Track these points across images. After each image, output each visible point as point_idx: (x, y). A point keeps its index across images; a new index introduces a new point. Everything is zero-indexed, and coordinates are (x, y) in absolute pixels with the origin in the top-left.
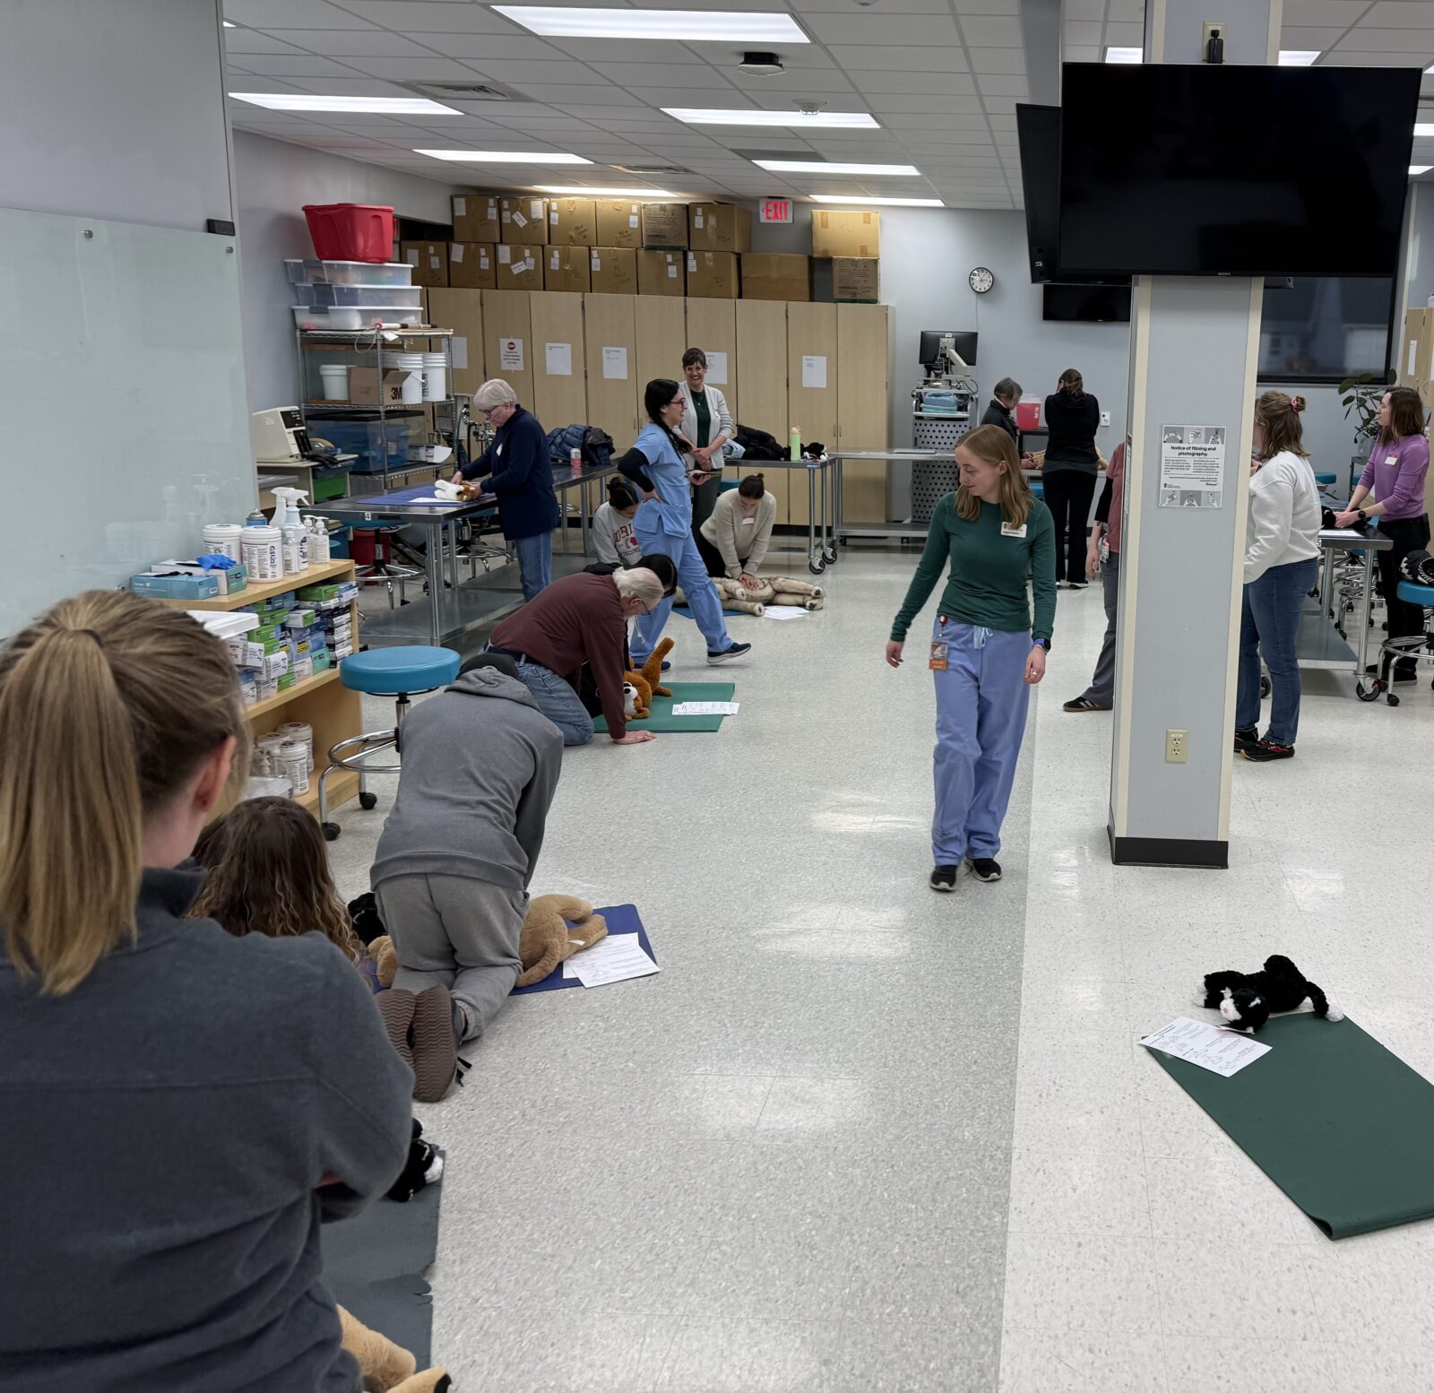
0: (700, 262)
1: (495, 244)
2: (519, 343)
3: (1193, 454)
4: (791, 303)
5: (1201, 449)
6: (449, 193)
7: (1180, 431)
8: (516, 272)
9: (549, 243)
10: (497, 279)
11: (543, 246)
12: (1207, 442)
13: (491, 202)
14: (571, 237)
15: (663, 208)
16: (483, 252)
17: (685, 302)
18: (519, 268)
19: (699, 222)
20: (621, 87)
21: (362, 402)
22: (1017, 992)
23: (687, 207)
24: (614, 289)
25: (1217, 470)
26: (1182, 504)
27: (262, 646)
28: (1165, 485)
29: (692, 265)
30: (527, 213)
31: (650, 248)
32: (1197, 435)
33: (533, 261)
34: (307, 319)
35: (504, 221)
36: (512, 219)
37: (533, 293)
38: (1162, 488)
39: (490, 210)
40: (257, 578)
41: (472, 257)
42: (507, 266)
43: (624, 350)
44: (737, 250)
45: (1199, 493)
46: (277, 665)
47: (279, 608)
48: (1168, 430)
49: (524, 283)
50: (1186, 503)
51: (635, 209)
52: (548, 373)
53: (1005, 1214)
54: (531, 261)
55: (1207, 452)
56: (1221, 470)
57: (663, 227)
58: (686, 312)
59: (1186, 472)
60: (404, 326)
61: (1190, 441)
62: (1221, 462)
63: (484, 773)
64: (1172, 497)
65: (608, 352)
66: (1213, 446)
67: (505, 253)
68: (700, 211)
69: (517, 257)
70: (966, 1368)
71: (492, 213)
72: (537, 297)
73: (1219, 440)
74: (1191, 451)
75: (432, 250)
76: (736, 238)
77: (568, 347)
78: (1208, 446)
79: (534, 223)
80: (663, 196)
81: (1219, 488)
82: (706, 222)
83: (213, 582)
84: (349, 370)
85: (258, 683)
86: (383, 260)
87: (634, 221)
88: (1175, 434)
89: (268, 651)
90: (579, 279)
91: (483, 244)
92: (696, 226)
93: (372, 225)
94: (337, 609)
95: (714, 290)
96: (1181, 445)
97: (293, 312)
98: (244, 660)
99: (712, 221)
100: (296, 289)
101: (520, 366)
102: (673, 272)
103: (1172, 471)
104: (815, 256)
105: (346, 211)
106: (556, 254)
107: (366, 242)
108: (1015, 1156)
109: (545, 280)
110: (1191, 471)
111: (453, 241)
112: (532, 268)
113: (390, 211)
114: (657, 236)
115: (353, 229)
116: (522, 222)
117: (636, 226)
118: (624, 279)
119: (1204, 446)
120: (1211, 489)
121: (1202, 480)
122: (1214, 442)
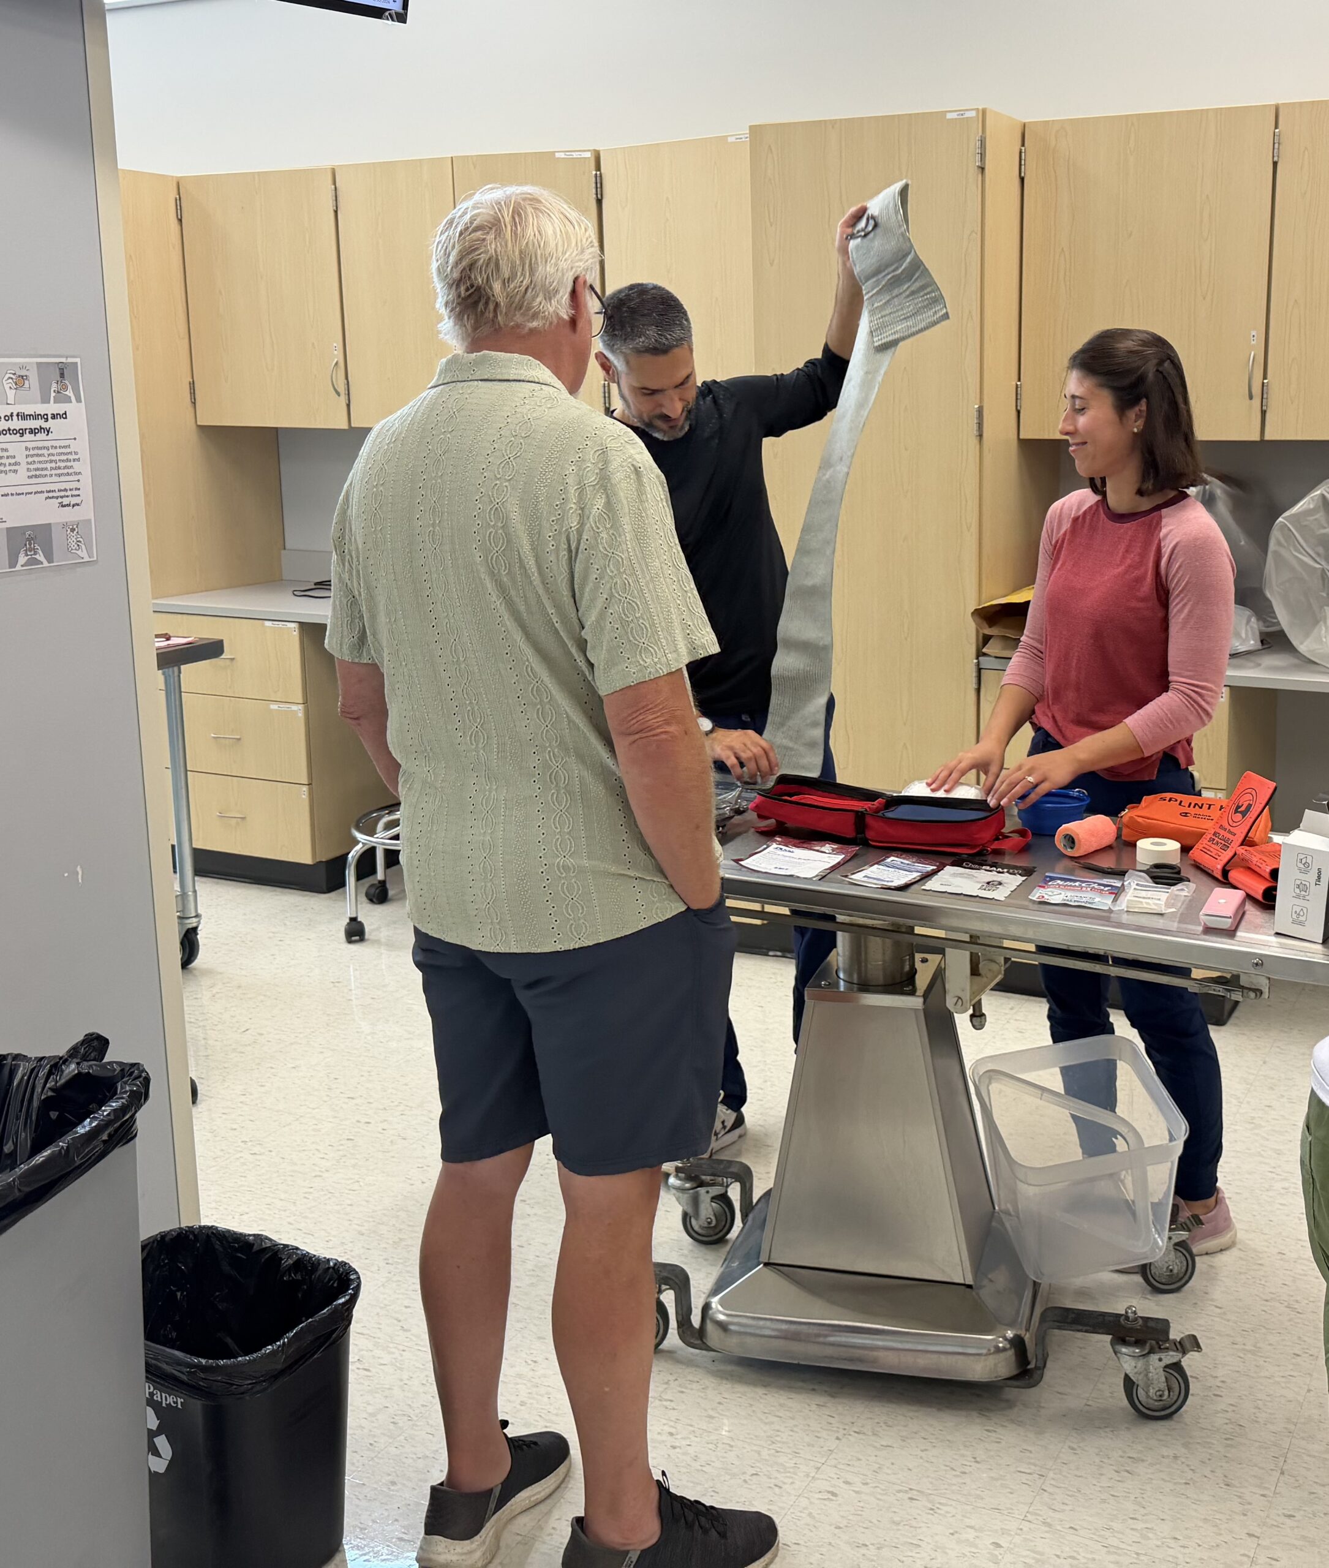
12: (45, 400)
25: (76, 466)
26: (14, 560)
45: (47, 529)
50: (22, 559)
62: (82, 447)
66: (59, 408)
73: (70, 393)
78: (49, 409)
81: (86, 510)
119: (42, 409)
120: (69, 515)
121: (50, 495)
122: (61, 398)
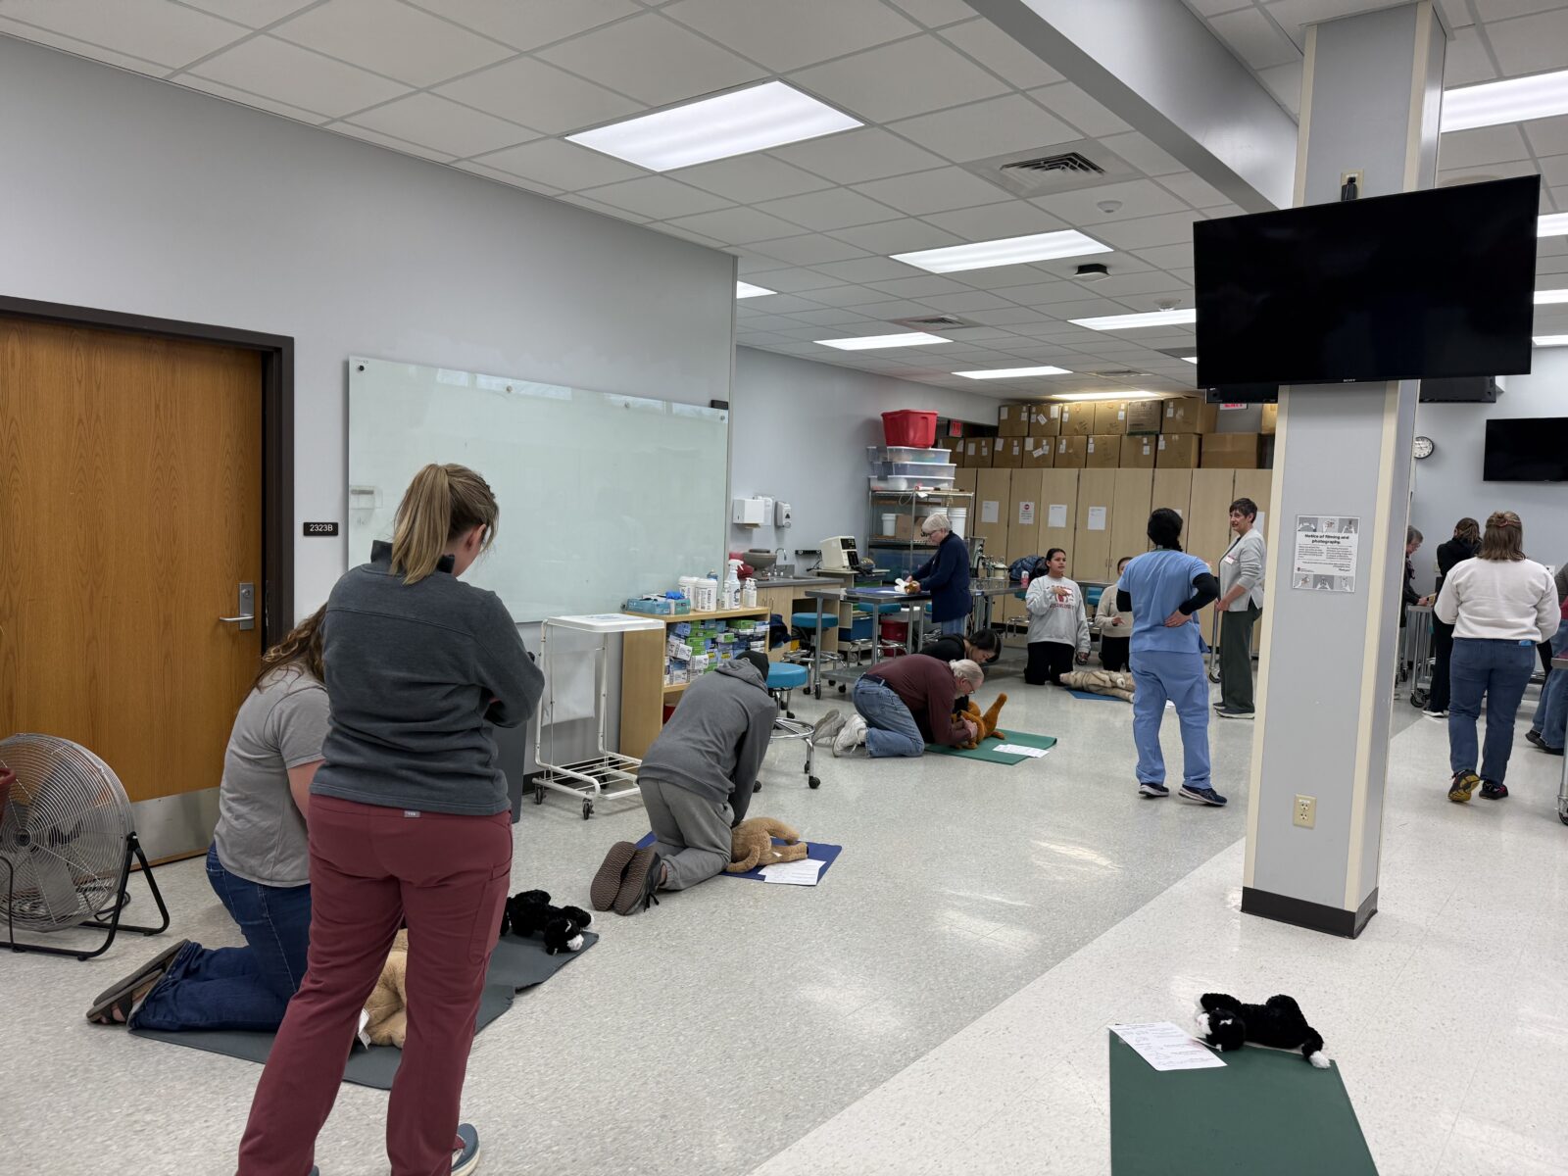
0: (1168, 442)
1: (1024, 437)
2: (1032, 505)
3: (1326, 542)
4: (1238, 470)
5: (1334, 537)
6: (997, 404)
7: (1315, 521)
8: (1035, 456)
9: (1060, 434)
10: (1023, 461)
11: (1056, 437)
12: (1340, 531)
13: (1025, 408)
14: (1076, 429)
15: (1143, 404)
16: (1016, 443)
17: (1154, 472)
18: (1038, 453)
19: (1170, 413)
20: (1026, 307)
21: (902, 538)
22: (1047, 968)
23: (1162, 402)
24: (1102, 465)
25: (1350, 557)
26: (1315, 586)
27: (691, 648)
28: (1299, 569)
29: (1162, 445)
30: (1047, 415)
31: (1131, 434)
32: (1330, 524)
33: (1048, 447)
34: (877, 485)
35: (1032, 421)
36: (1037, 420)
37: (1045, 470)
38: (1296, 571)
39: (1023, 414)
40: (700, 609)
41: (1008, 447)
42: (1030, 452)
43: (1104, 509)
44: (1198, 431)
45: (1332, 577)
46: (700, 662)
47: (712, 629)
48: (1302, 520)
49: (1040, 463)
50: (1319, 586)
51: (1123, 407)
52: (1049, 525)
53: (872, 1088)
54: (1047, 448)
55: (1340, 540)
56: (1354, 559)
57: (1142, 417)
58: (1153, 480)
59: (1318, 558)
60: (937, 489)
61: (1324, 531)
62: (1354, 550)
63: (710, 721)
64: (1305, 580)
65: (1093, 510)
66: (1346, 535)
67: (1030, 443)
68: (1171, 404)
69: (1037, 446)
70: (740, 1155)
71: (1024, 416)
72: (1048, 472)
73: (1353, 530)
74: (1325, 539)
75: (983, 443)
76: (1198, 423)
77: (1065, 507)
78: (1341, 535)
79: (1051, 421)
80: (1148, 395)
81: (1352, 573)
82: (1175, 412)
83: (668, 606)
84: (897, 517)
85: (688, 671)
86: (927, 446)
87: (1121, 415)
88: (1309, 524)
89: (695, 653)
90: (1078, 459)
91: (1014, 437)
92: (1168, 416)
93: (921, 423)
94: (751, 636)
95: (1180, 462)
96: (1314, 533)
97: (869, 480)
98: (676, 654)
99: (1181, 412)
100: (871, 464)
101: (1031, 521)
102: (1147, 450)
103: (1306, 557)
104: (1263, 433)
105: (905, 415)
106: (1064, 442)
107: (915, 434)
108: (923, 1058)
109: (1055, 461)
110: (1324, 556)
111: (997, 436)
112: (1047, 453)
113: (935, 414)
114: (1138, 425)
115: (908, 425)
116: (1043, 420)
117: (1123, 418)
118: (1111, 458)
119: (1337, 534)
120: (1343, 574)
121: (1335, 565)
122: (1348, 531)
